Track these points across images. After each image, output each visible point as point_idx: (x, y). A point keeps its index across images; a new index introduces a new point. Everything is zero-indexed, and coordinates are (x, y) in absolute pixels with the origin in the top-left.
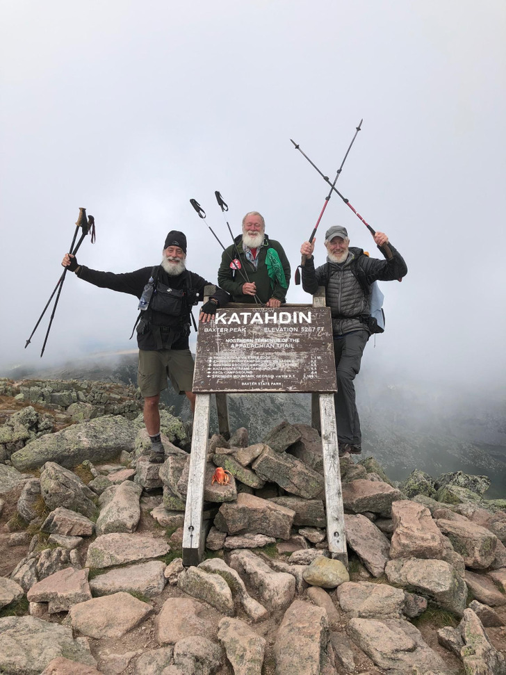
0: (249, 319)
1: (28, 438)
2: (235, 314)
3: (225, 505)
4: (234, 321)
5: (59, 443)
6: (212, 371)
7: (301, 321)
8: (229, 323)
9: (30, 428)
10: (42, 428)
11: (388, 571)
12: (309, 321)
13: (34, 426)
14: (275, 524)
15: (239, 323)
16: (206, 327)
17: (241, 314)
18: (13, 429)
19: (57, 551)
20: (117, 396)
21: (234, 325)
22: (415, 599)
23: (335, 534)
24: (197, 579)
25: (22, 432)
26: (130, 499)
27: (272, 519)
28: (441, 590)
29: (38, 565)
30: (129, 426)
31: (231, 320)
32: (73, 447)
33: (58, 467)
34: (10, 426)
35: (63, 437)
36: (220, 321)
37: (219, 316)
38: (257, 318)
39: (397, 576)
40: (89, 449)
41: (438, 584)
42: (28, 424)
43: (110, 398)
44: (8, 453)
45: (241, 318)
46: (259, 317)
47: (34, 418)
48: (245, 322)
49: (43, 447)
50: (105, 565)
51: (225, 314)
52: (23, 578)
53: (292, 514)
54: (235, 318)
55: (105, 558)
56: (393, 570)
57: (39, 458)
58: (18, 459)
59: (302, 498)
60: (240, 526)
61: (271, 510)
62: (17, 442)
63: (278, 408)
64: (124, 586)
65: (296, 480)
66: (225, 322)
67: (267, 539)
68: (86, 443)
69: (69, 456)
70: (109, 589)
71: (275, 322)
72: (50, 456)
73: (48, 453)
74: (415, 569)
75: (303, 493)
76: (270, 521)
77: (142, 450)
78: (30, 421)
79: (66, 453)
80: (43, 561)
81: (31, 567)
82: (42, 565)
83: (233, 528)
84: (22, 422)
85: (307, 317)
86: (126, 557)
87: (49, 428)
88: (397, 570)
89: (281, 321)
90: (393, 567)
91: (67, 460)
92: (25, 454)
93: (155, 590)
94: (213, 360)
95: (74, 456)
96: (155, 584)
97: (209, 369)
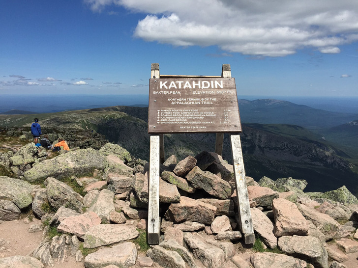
0: (183, 85)
1: (33, 163)
2: (173, 82)
3: (173, 205)
4: (173, 86)
5: (55, 166)
6: (160, 119)
7: (216, 87)
8: (170, 88)
9: (33, 156)
10: (40, 156)
11: (280, 244)
12: (222, 87)
13: (36, 154)
14: (204, 215)
15: (176, 88)
16: (155, 91)
17: (177, 82)
18: (23, 157)
19: (63, 237)
20: (80, 136)
21: (173, 89)
22: (300, 262)
23: (245, 221)
24: (161, 255)
25: (29, 158)
26: (108, 202)
27: (203, 212)
28: (316, 256)
29: (51, 247)
30: (97, 154)
31: (170, 86)
32: (63, 168)
33: (56, 181)
34: (21, 155)
35: (56, 162)
36: (163, 86)
37: (163, 83)
38: (187, 85)
39: (287, 247)
40: (74, 168)
41: (313, 252)
42: (31, 154)
43: (77, 138)
44: (22, 172)
45: (177, 85)
46: (189, 84)
47: (35, 150)
48: (180, 87)
49: (44, 168)
50: (97, 245)
51: (166, 82)
52: (42, 256)
53: (215, 208)
54: (173, 85)
55: (97, 241)
56: (283, 243)
57: (43, 175)
58: (28, 176)
59: (220, 199)
60: (182, 217)
61: (202, 207)
62: (26, 165)
63: (172, 142)
64: (110, 260)
65: (216, 188)
66: (166, 88)
67: (200, 225)
68: (72, 165)
69: (61, 173)
70: (100, 263)
71: (200, 87)
72: (49, 174)
73: (48, 172)
74: (298, 243)
75: (221, 196)
76: (201, 213)
77: (109, 169)
78: (33, 152)
79: (59, 171)
80: (54, 245)
81: (46, 248)
82: (54, 247)
83: (177, 219)
84: (29, 152)
85: (220, 84)
86: (110, 240)
87: (45, 156)
88: (286, 243)
89: (203, 87)
90: (283, 242)
91: (61, 176)
92: (33, 173)
93: (131, 262)
94: (160, 112)
95: (64, 173)
96: (130, 258)
97: (158, 118)
